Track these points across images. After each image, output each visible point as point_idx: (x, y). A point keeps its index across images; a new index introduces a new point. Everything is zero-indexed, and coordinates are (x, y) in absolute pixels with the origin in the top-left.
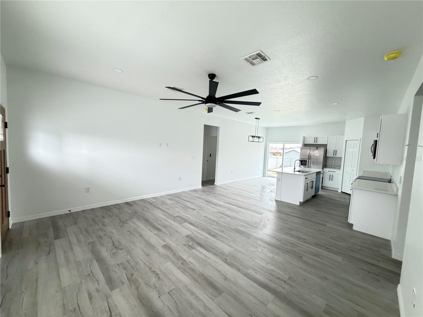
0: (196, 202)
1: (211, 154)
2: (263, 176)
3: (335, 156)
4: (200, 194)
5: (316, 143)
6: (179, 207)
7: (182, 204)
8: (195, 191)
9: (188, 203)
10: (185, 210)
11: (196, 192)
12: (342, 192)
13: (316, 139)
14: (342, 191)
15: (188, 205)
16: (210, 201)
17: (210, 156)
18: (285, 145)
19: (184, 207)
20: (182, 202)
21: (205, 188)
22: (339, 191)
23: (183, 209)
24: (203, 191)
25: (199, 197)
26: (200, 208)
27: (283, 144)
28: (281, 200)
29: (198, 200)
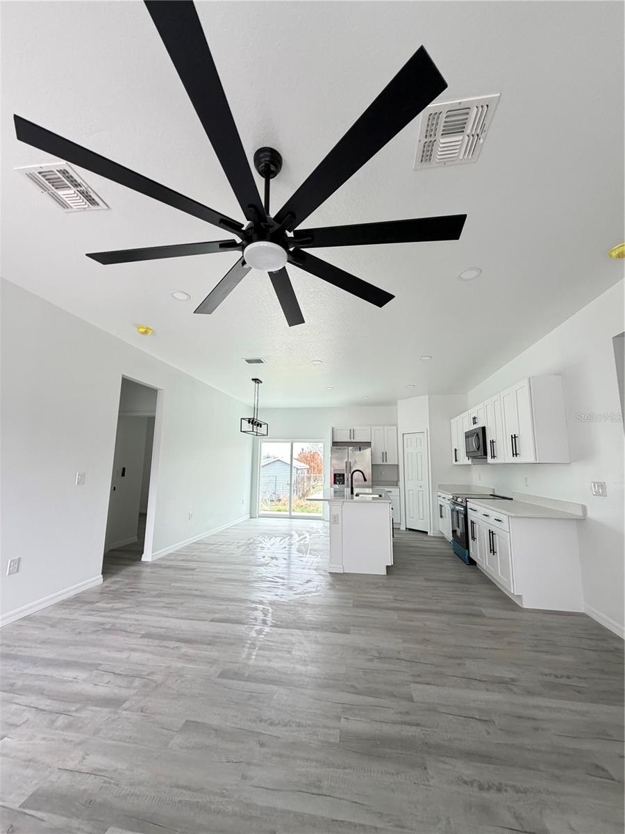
0: (104, 653)
1: (124, 469)
2: (251, 518)
3: (385, 463)
4: (105, 610)
5: (353, 441)
6: (28, 715)
7: (41, 692)
8: (79, 601)
9: (69, 674)
10: (69, 727)
11: (88, 607)
12: (406, 528)
13: (352, 432)
14: (408, 527)
15: (78, 688)
16: (162, 631)
17: (123, 475)
18: (295, 445)
19: (56, 706)
20: (37, 677)
21: (115, 582)
22: (401, 529)
23: (53, 722)
24: (117, 595)
25: (108, 627)
26: (137, 682)
27: (290, 444)
28: (345, 572)
29: (110, 639)
